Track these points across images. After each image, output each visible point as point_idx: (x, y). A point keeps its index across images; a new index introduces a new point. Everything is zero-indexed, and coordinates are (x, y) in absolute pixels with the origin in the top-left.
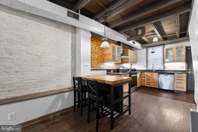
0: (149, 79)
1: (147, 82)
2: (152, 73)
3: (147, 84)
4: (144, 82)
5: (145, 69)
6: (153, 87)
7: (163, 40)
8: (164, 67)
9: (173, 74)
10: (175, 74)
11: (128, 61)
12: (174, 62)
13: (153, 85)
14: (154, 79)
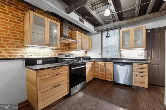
0: (102, 70)
1: (101, 74)
2: (106, 63)
3: (101, 76)
4: (97, 74)
5: (100, 57)
6: (108, 80)
7: (118, 20)
8: (120, 55)
9: (131, 64)
10: (133, 64)
11: (76, 47)
12: (131, 48)
13: (108, 78)
14: (108, 70)
